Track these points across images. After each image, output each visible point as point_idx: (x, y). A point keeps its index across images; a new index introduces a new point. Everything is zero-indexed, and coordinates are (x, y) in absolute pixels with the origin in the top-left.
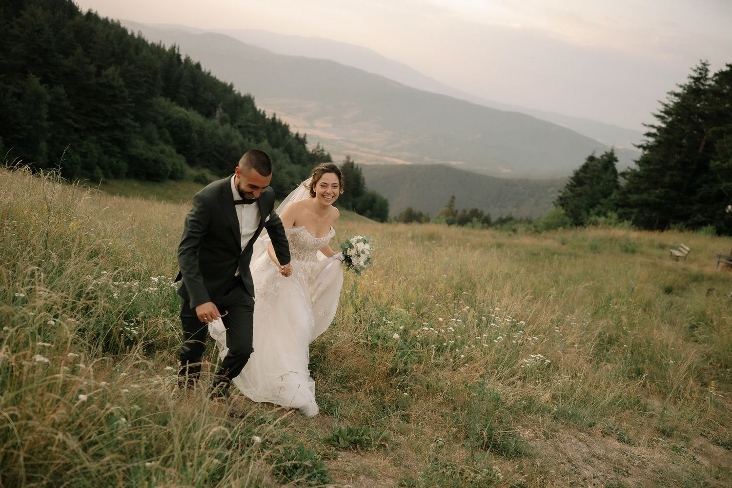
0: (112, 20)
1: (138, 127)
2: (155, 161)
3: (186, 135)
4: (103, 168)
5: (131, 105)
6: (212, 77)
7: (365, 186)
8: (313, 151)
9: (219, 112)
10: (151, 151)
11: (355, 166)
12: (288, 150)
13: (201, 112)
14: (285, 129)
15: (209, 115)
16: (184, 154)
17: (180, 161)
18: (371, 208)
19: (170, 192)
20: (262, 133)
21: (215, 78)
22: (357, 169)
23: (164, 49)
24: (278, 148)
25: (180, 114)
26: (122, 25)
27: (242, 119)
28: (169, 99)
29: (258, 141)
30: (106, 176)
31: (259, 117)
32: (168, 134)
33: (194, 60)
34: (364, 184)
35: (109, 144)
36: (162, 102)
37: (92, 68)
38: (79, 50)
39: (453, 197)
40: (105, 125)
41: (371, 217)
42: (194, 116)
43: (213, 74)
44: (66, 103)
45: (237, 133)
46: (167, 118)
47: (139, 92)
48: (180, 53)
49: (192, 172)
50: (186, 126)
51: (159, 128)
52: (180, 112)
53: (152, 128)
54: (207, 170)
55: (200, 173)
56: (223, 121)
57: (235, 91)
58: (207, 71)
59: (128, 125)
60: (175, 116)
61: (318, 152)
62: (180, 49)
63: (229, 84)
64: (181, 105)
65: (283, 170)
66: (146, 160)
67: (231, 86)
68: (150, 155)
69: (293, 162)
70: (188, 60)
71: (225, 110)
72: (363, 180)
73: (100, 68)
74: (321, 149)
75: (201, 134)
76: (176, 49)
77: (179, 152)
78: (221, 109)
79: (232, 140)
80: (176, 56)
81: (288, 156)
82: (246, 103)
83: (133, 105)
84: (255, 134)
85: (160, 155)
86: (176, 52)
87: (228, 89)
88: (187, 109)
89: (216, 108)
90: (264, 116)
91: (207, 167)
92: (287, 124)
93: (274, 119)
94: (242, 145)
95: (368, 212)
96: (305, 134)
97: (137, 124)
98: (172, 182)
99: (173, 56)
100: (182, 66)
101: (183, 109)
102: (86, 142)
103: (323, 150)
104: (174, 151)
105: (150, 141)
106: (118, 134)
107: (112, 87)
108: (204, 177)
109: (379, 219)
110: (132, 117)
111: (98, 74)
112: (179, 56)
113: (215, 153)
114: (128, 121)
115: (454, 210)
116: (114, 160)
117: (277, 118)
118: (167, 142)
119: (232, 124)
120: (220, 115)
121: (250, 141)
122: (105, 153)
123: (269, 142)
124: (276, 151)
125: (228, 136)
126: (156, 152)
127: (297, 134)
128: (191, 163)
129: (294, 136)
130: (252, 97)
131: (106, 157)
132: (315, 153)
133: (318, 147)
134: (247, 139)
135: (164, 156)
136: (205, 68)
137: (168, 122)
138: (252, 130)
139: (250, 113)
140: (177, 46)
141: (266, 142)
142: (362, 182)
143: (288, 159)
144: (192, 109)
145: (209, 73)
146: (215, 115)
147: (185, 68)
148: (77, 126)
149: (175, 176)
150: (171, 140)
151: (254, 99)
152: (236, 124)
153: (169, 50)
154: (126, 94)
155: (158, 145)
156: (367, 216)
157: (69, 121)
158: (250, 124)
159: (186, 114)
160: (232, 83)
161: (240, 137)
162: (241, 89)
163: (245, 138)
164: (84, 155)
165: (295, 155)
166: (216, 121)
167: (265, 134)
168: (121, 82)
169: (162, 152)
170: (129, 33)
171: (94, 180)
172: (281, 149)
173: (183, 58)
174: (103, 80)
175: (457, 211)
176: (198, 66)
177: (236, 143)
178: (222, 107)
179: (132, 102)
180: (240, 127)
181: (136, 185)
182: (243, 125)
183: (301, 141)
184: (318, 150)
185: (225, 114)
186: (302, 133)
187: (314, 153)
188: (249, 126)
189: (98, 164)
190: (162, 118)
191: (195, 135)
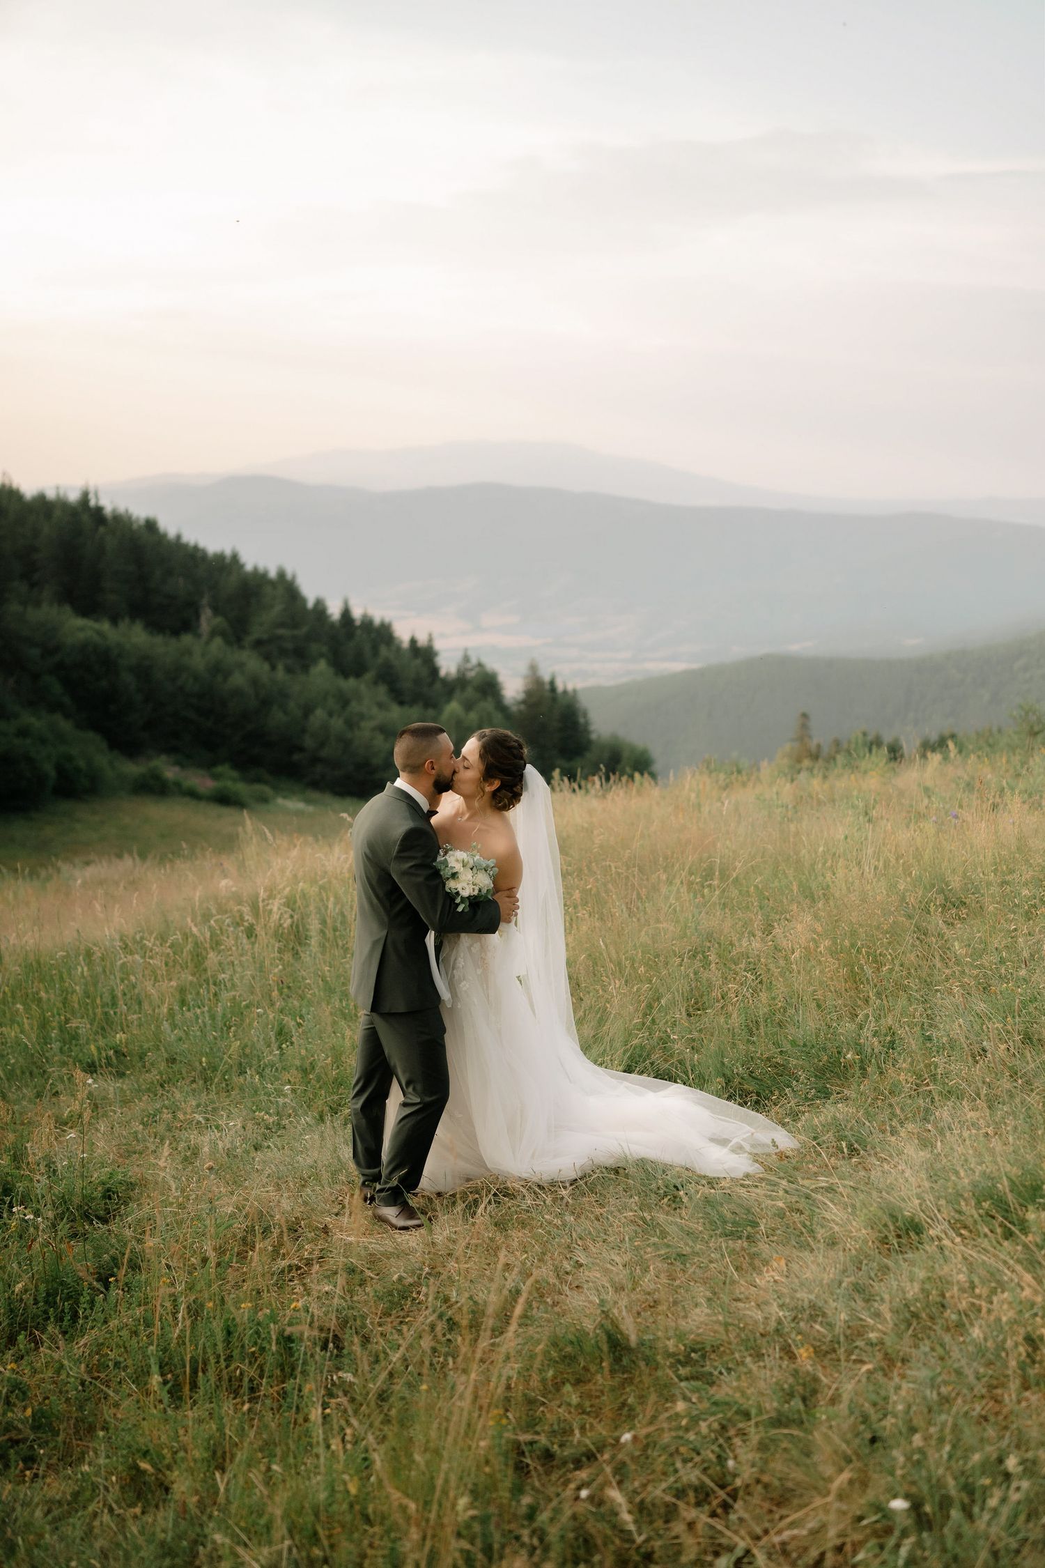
3: (104, 683)
6: (187, 545)
7: (592, 728)
8: (456, 672)
9: (206, 619)
15: (182, 629)
16: (101, 730)
20: (315, 646)
21: (194, 546)
22: (565, 692)
24: (358, 675)
27: (262, 624)
29: (305, 668)
31: (306, 614)
32: (57, 688)
33: (142, 513)
34: (587, 724)
39: (805, 716)
42: (130, 635)
43: (187, 538)
45: (248, 657)
46: (51, 651)
48: (102, 503)
49: (126, 769)
50: (102, 659)
52: (81, 629)
54: (164, 757)
55: (146, 769)
56: (214, 637)
57: (245, 565)
58: (175, 532)
60: (71, 642)
61: (466, 670)
63: (228, 554)
65: (363, 724)
67: (235, 557)
69: (398, 702)
70: (121, 516)
71: (216, 610)
72: (585, 715)
74: (474, 661)
75: (143, 670)
76: (92, 496)
77: (90, 726)
78: (208, 611)
79: (227, 674)
80: (93, 509)
81: (385, 690)
84: (296, 653)
85: (17, 741)
86: (92, 502)
87: (229, 566)
88: (97, 620)
89: (198, 611)
94: (255, 682)
96: (430, 635)
99: (85, 513)
104: (68, 725)
108: (158, 777)
112: (99, 509)
113: (189, 714)
115: (813, 745)
118: (48, 708)
119: (234, 640)
120: (210, 623)
123: (334, 664)
124: (352, 682)
125: (218, 669)
126: (8, 735)
127: (413, 641)
128: (128, 747)
129: (405, 645)
130: (291, 573)
133: (467, 660)
135: (30, 741)
136: (169, 527)
137: (53, 660)
138: (291, 645)
139: (282, 607)
140: (95, 490)
141: (322, 666)
143: (384, 696)
145: (178, 538)
146: (195, 626)
149: (71, 788)
150: (67, 700)
151: (295, 576)
152: (249, 640)
158: (281, 631)
159: (99, 633)
161: (254, 663)
163: (264, 665)
165: (403, 684)
167: (324, 649)
172: (369, 676)
175: (819, 746)
176: (150, 525)
177: (237, 680)
178: (210, 606)
180: (258, 644)
182: (265, 637)
183: (422, 650)
185: (220, 621)
188: (280, 638)
190: (35, 652)
191: (127, 678)
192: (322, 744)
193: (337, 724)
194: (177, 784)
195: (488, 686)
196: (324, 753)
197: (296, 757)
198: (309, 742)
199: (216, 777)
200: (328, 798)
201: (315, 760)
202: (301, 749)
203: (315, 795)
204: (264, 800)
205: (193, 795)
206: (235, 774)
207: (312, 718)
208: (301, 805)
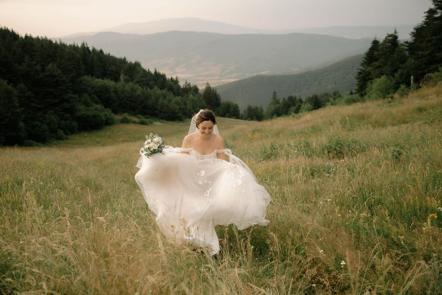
0: (42, 37)
1: (77, 97)
2: (94, 116)
3: (107, 95)
4: (62, 129)
5: (69, 84)
6: (111, 56)
7: (221, 99)
8: (183, 86)
9: (122, 77)
10: (89, 110)
11: (212, 89)
12: (171, 89)
13: (112, 80)
14: (163, 76)
15: (117, 80)
16: (109, 108)
17: (108, 112)
18: (228, 112)
19: (108, 133)
20: (152, 83)
21: (113, 56)
23: (78, 47)
24: (163, 89)
25: (100, 83)
26: (48, 39)
27: (137, 77)
28: (90, 76)
29: (151, 88)
30: (66, 134)
31: (147, 74)
32: (96, 98)
33: (98, 48)
35: (62, 113)
36: (87, 78)
37: (39, 67)
38: (27, 57)
39: (275, 92)
40: (56, 101)
41: (230, 117)
42: (109, 83)
43: (111, 54)
44: (29, 93)
45: (137, 86)
46: (92, 88)
47: (71, 75)
48: (88, 46)
49: (118, 117)
50: (106, 89)
51: (90, 95)
52: (99, 82)
53: (86, 95)
54: (126, 114)
55: (122, 117)
56: (127, 81)
57: (128, 61)
58: (108, 53)
59: (71, 98)
60: (97, 85)
61: (187, 86)
62: (88, 44)
63: (123, 58)
64: (98, 78)
66: (88, 117)
67: (125, 59)
68: (89, 113)
69: (176, 96)
70: (94, 50)
71: (126, 75)
73: (43, 66)
74: (188, 83)
75: (116, 92)
76: (85, 45)
77: (106, 107)
78: (123, 75)
79: (136, 91)
80: (86, 49)
81: (171, 92)
82: (136, 67)
83: (71, 84)
84: (148, 84)
85: (96, 112)
86: (86, 46)
87: (123, 61)
88: (103, 79)
89: (119, 75)
90: (149, 72)
91: (125, 112)
92: (164, 74)
93: (156, 72)
94: (143, 93)
95: (227, 114)
96: (177, 77)
97: (76, 96)
98: (108, 127)
99: (85, 50)
100: (92, 54)
101: (100, 80)
102: (47, 115)
103: (189, 84)
104: (103, 107)
105: (87, 105)
106: (66, 105)
107: (54, 76)
108: (126, 119)
109: (235, 117)
110: (72, 92)
111: (43, 70)
112: (88, 48)
113: (128, 102)
114: (70, 95)
115: (277, 100)
116: (68, 122)
117: (157, 71)
118: (97, 103)
119: (132, 82)
120: (123, 78)
121: (147, 89)
122: (61, 120)
123: (158, 87)
124: (164, 91)
125: (133, 90)
126: (93, 110)
127: (172, 78)
128: (115, 112)
129: (170, 80)
130: (139, 62)
131: (63, 122)
132: (186, 87)
133: (186, 83)
134: (145, 89)
135: (98, 112)
136: (106, 52)
137: (94, 90)
138: (146, 82)
139: (142, 72)
140: (85, 43)
141: (156, 88)
142: (218, 97)
143: (172, 94)
144: (106, 78)
145: (109, 54)
146: (120, 79)
147: (94, 54)
148: (39, 106)
149: (108, 123)
150: (98, 100)
151: (140, 63)
152: (134, 81)
153: (81, 46)
154: (64, 78)
155: (92, 106)
156: (227, 117)
157: (33, 104)
158: (143, 79)
159: (104, 82)
160: (125, 57)
161: (140, 88)
162: (131, 59)
163: (143, 88)
164: (49, 124)
165: (175, 91)
166: (122, 82)
167: (153, 83)
168: (59, 72)
169: (96, 109)
170: (54, 42)
171: (60, 138)
173: (91, 49)
174: (47, 73)
176: (101, 51)
177: (139, 92)
178: (123, 73)
179: (69, 83)
180: (137, 82)
181: (86, 135)
182: (139, 80)
183: (176, 82)
184: (187, 85)
185: (127, 77)
186: (174, 77)
187: (184, 87)
188: (143, 80)
189: (59, 127)
190: (89, 88)
191: (112, 94)
192: (162, 108)
193: (166, 102)
194: (131, 120)
195: (196, 90)
196: (163, 110)
197: (156, 111)
198: (159, 108)
199: (138, 118)
200: (165, 121)
201: (161, 112)
202: (157, 109)
203: (162, 121)
204: (152, 123)
205: (134, 122)
206: (143, 117)
207: (159, 101)
208: (160, 124)
